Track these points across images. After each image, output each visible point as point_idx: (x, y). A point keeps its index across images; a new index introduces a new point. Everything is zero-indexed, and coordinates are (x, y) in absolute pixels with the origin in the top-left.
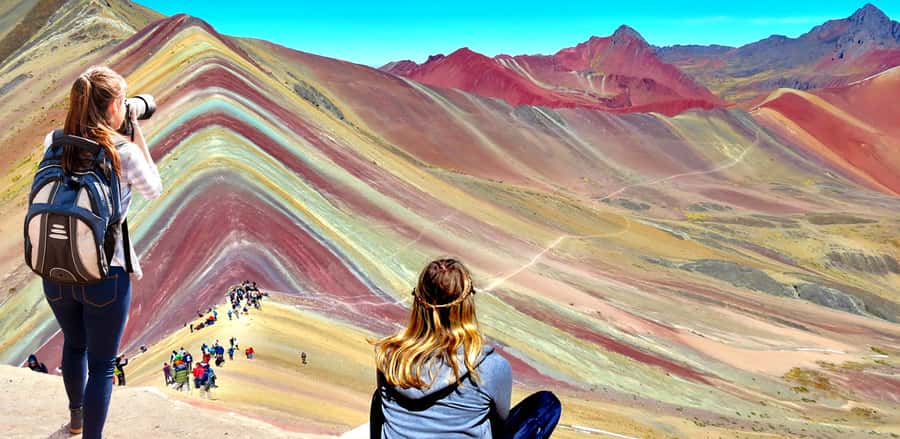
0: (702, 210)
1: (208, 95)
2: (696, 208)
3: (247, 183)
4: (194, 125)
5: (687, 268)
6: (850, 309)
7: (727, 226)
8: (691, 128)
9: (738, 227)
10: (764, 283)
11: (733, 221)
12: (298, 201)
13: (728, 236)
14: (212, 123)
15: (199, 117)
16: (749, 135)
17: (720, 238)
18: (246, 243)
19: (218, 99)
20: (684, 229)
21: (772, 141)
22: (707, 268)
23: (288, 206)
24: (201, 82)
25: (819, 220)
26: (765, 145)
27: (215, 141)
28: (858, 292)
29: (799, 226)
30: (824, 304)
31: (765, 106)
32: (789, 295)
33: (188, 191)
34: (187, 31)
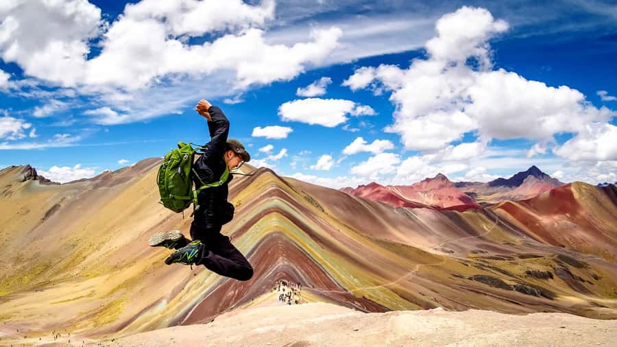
0: (476, 253)
1: (273, 200)
2: (474, 252)
3: (288, 238)
4: (267, 212)
5: (470, 279)
6: (535, 295)
7: (487, 260)
8: (470, 217)
9: (490, 261)
10: (501, 285)
11: (488, 258)
12: (309, 247)
13: (486, 265)
14: (273, 211)
15: (269, 209)
16: (494, 220)
17: (483, 265)
18: (286, 263)
19: (276, 201)
20: (469, 262)
21: (502, 223)
22: (479, 278)
23: (304, 248)
24: (270, 194)
25: (522, 257)
26: (500, 224)
27: (274, 219)
28: (538, 287)
29: (514, 260)
30: (526, 293)
31: (499, 208)
32: (512, 290)
33: (263, 240)
34: (265, 174)
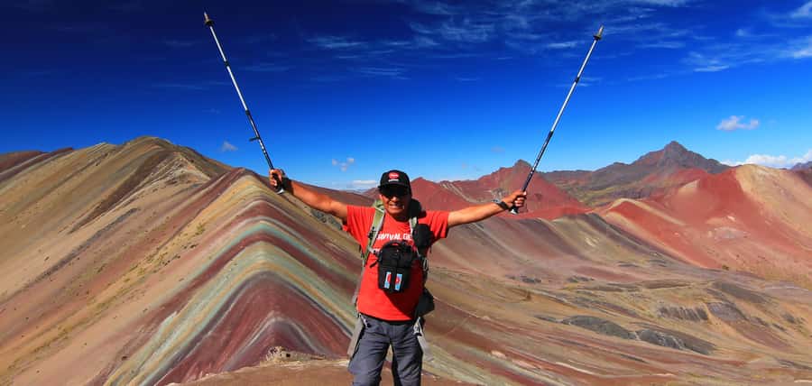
0: (575, 281)
1: (257, 221)
2: (571, 280)
3: (281, 279)
4: (248, 242)
5: (565, 322)
6: (675, 346)
7: (592, 292)
8: (565, 227)
9: (599, 293)
10: (615, 330)
11: (595, 289)
12: (314, 289)
13: (592, 299)
14: (258, 240)
15: (251, 236)
16: (603, 230)
17: (587, 300)
18: (280, 319)
19: (262, 224)
20: (565, 295)
21: (617, 234)
22: (580, 322)
23: (307, 293)
24: (251, 213)
25: (652, 286)
26: (612, 237)
27: (261, 252)
28: (678, 334)
29: (638, 290)
30: (656, 343)
31: (612, 210)
32: (633, 338)
33: (241, 288)
34: (243, 179)
